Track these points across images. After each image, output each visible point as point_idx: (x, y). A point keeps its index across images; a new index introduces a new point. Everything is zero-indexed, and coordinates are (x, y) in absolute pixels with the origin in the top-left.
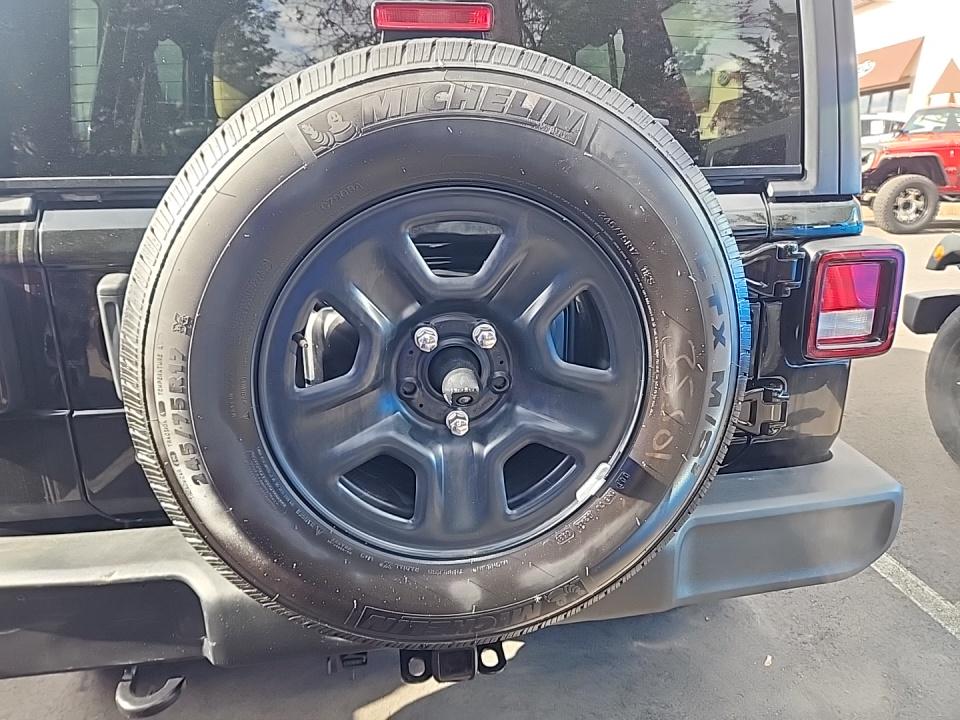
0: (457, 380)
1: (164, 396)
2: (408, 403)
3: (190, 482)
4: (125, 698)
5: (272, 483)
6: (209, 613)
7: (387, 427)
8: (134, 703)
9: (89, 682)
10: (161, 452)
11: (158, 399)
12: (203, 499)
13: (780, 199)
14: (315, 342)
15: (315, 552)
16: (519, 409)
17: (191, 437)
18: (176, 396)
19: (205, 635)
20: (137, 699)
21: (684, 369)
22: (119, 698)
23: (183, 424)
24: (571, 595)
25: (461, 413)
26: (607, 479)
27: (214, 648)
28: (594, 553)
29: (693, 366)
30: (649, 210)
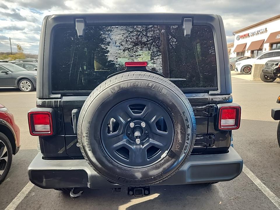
0: (137, 134)
1: (85, 135)
2: (128, 137)
3: (88, 150)
4: (72, 194)
5: (102, 152)
6: (89, 177)
7: (124, 142)
8: (73, 195)
9: (60, 196)
10: (83, 145)
11: (83, 135)
12: (90, 154)
13: (212, 95)
14: (112, 123)
15: (110, 165)
16: (150, 139)
17: (89, 142)
18: (87, 135)
19: (88, 182)
20: (74, 195)
21: (181, 133)
22: (70, 194)
23: (87, 140)
24: (160, 177)
25: (139, 139)
26: (167, 154)
27: (90, 184)
28: (164, 169)
29: (183, 132)
30: (173, 103)
